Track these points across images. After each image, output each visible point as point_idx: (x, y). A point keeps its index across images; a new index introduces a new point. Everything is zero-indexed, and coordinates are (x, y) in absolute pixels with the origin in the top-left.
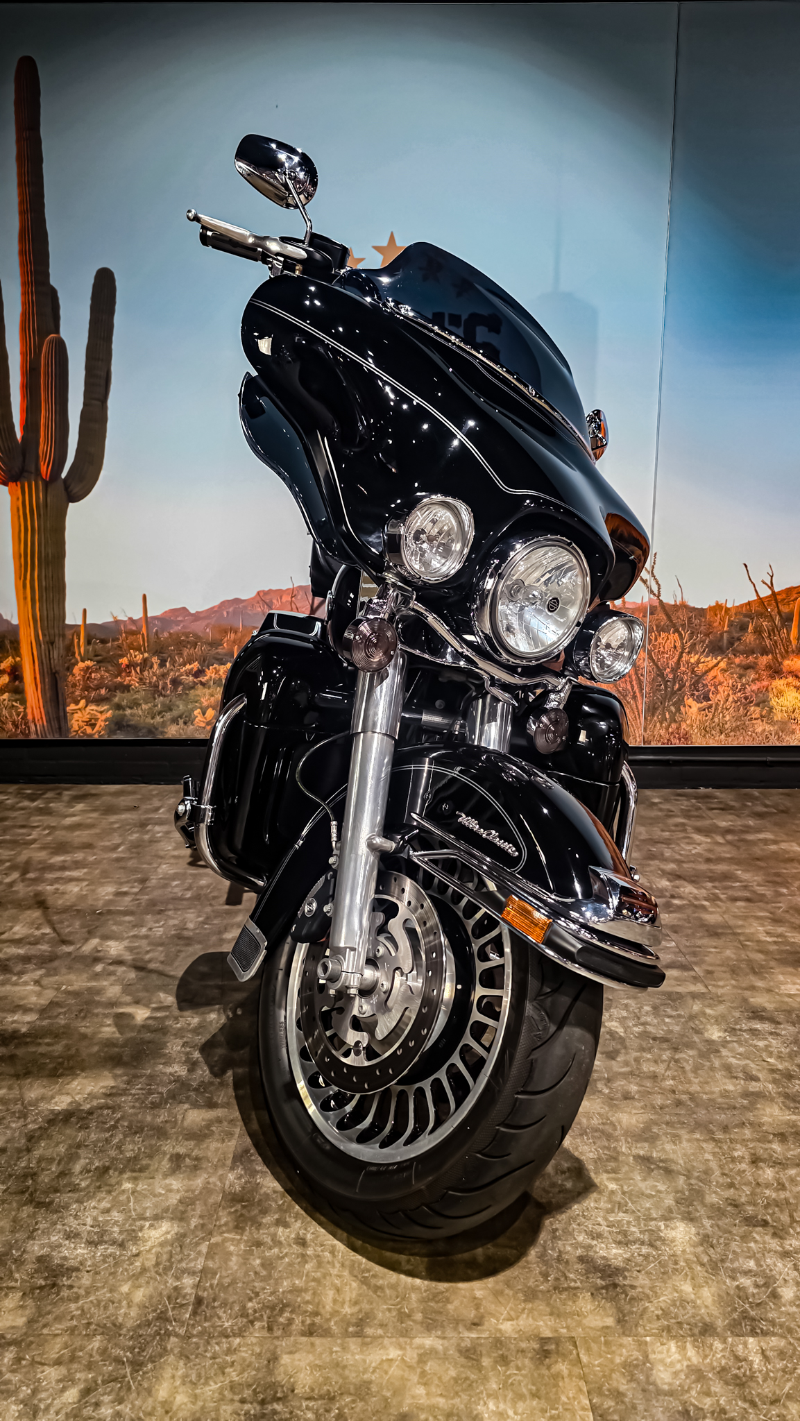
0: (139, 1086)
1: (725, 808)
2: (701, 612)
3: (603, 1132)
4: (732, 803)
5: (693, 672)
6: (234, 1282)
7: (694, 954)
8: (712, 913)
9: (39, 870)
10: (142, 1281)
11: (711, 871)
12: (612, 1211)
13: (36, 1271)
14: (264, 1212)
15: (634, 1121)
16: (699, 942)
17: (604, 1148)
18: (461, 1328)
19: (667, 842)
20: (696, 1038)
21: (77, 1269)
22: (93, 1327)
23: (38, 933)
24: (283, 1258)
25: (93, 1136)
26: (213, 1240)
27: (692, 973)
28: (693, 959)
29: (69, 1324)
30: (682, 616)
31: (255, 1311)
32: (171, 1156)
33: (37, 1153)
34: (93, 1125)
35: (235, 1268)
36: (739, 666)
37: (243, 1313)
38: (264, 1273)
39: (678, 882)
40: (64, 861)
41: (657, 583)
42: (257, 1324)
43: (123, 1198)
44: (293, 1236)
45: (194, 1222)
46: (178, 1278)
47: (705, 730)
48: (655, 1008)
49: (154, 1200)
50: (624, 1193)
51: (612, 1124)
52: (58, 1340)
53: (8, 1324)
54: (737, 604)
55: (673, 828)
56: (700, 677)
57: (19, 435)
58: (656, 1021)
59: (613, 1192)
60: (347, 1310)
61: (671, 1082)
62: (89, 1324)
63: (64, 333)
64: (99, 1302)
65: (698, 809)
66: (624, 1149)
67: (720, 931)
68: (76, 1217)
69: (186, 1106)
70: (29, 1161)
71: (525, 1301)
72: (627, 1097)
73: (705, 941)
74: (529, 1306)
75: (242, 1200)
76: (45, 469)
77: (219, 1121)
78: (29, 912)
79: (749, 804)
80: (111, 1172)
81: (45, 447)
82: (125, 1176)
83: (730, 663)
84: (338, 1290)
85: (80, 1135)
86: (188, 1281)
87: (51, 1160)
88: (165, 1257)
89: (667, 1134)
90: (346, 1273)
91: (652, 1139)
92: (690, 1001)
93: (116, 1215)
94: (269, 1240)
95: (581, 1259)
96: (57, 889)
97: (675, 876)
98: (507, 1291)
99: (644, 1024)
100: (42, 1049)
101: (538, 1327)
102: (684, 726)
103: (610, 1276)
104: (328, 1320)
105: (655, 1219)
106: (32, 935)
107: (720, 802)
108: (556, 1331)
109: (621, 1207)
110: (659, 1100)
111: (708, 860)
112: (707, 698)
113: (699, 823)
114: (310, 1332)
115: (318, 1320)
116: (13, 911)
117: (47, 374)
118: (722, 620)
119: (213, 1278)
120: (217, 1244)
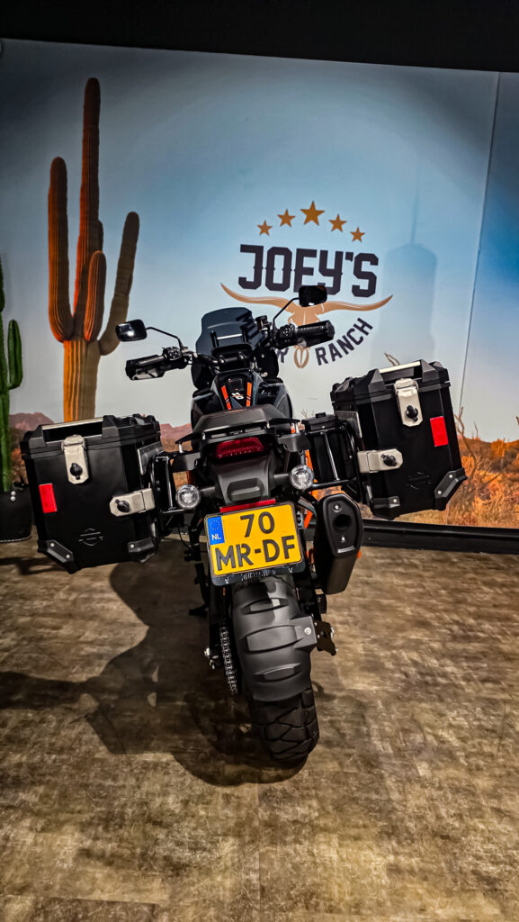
0: (191, 747)
1: (498, 568)
2: (488, 445)
3: (469, 791)
4: (502, 565)
5: (481, 481)
6: (279, 878)
7: (499, 673)
8: (505, 644)
9: (87, 591)
10: (227, 874)
11: (499, 614)
12: (483, 843)
13: (166, 866)
14: (286, 834)
15: (485, 784)
16: (501, 665)
17: (472, 801)
18: (414, 912)
19: (467, 591)
20: (511, 731)
21: (188, 866)
22: (207, 902)
23: (101, 637)
24: (303, 864)
25: (174, 780)
26: (261, 850)
27: (500, 686)
28: (499, 676)
29: (193, 900)
30: (476, 447)
31: (296, 897)
32: (223, 795)
33: (144, 789)
34: (171, 771)
35: (278, 869)
36: (509, 479)
37: (290, 898)
38: (295, 873)
39: (480, 621)
40: (101, 586)
41: (462, 425)
42: (300, 905)
43: (202, 821)
44: (306, 850)
45: (247, 839)
46: (247, 874)
47: (486, 518)
48: (483, 709)
49: (221, 823)
50: (489, 831)
51: (473, 786)
52: (190, 909)
53: (159, 898)
54: (511, 441)
55: (469, 581)
56: (485, 485)
57: (72, 311)
58: (485, 718)
59: (483, 831)
60: (348, 898)
61: (501, 760)
62: (205, 900)
63: (105, 251)
64: (207, 886)
65: (482, 568)
66: (484, 803)
67: (512, 657)
68: (179, 832)
69: (223, 762)
70: (141, 794)
71: (447, 897)
72: (479, 768)
73: (504, 664)
74: (450, 900)
75: (271, 826)
76: (87, 334)
77: (244, 773)
78: (91, 622)
79: (512, 566)
80: (190, 803)
81: (88, 321)
82: (200, 806)
83: (504, 477)
84: (340, 886)
85: (166, 778)
86: (254, 877)
87: (154, 794)
88: (236, 860)
89: (506, 794)
90: (341, 875)
91: (499, 797)
92: (503, 705)
93: (200, 832)
94: (292, 852)
95: (474, 872)
96: (103, 607)
97: (478, 616)
98: (436, 891)
99: (479, 720)
100: (127, 720)
101: (457, 913)
102: (473, 514)
103: (492, 883)
104: (338, 904)
105: (510, 849)
106: (97, 639)
107: (494, 564)
108: (468, 916)
109: (489, 840)
110: (497, 772)
111: (495, 606)
112: (488, 498)
113: (485, 579)
114: (331, 910)
115: (333, 903)
116: (82, 621)
117: (93, 275)
118: (501, 450)
119: (267, 874)
120: (264, 853)
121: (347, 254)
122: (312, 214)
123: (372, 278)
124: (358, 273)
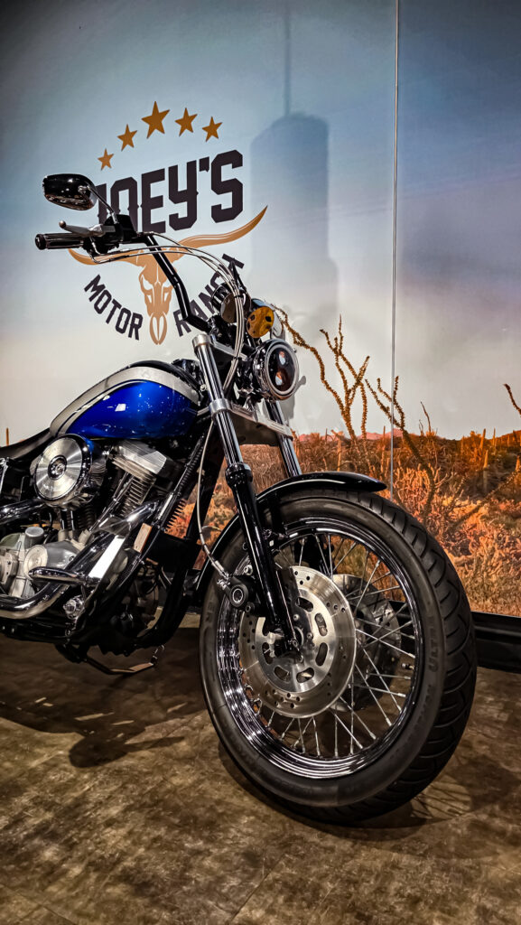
2: (453, 445)
5: (447, 517)
30: (431, 450)
36: (505, 513)
41: (400, 411)
54: (499, 435)
56: (456, 524)
83: (493, 509)
112: (468, 553)
118: (480, 455)
121: (201, 160)
122: (155, 121)
123: (235, 187)
124: (218, 186)
